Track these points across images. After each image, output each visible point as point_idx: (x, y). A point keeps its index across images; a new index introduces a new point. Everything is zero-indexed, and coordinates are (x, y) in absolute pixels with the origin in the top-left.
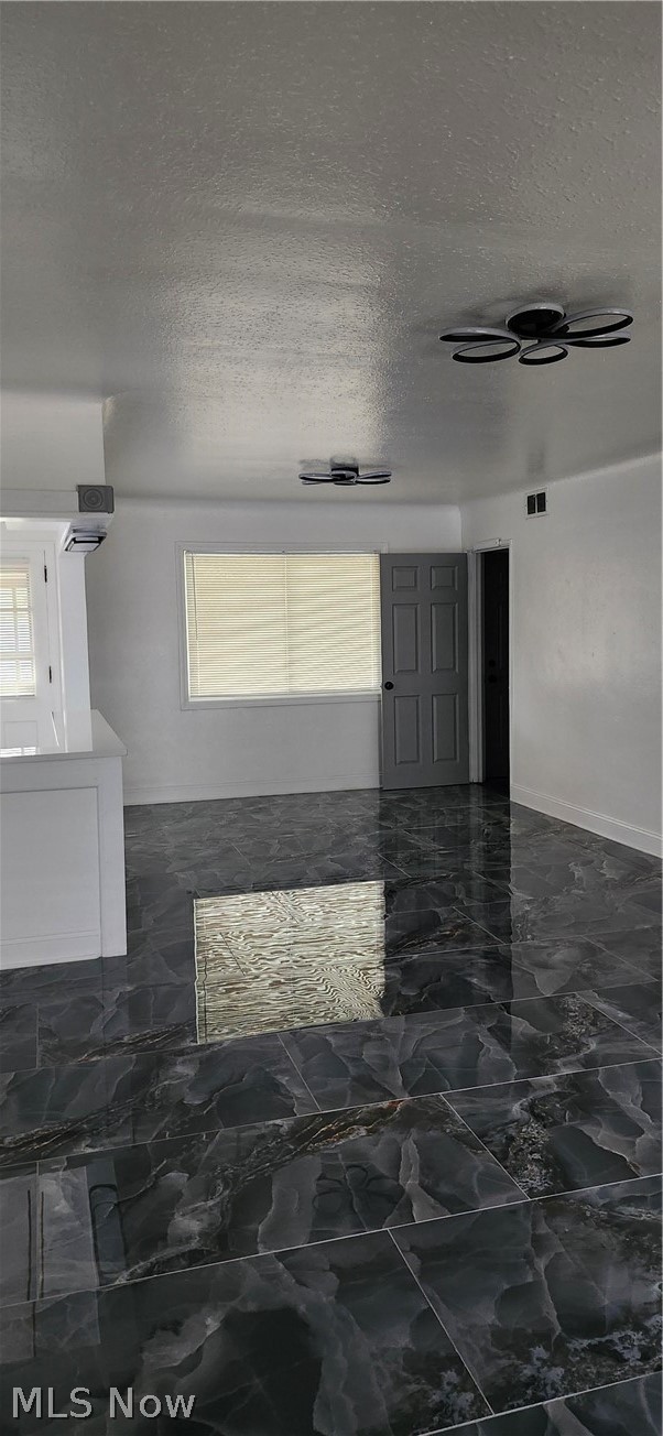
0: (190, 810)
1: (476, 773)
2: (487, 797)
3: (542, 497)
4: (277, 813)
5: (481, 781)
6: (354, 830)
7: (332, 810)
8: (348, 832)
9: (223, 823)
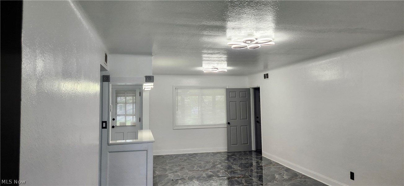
0: (174, 157)
1: (254, 148)
2: (257, 155)
3: (267, 74)
4: (197, 158)
5: (255, 150)
6: (217, 163)
7: (213, 157)
8: (216, 164)
9: (183, 160)
